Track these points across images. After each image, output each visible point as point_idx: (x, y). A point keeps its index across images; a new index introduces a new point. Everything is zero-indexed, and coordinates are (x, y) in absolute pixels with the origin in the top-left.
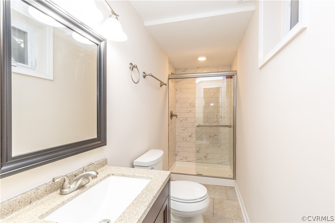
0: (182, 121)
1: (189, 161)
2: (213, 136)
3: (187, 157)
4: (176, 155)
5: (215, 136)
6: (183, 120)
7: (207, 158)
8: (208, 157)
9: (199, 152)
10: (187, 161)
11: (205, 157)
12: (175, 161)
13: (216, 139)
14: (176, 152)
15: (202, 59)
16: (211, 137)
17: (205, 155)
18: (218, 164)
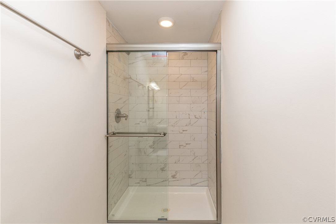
0: (139, 124)
1: (150, 185)
2: (184, 145)
3: (146, 179)
4: (130, 177)
5: (188, 145)
6: (140, 122)
7: (176, 178)
8: (177, 176)
9: (165, 170)
10: (147, 186)
11: (173, 177)
12: (129, 186)
13: (189, 149)
14: (130, 172)
15: (166, 24)
16: (182, 147)
17: (174, 173)
18: (192, 186)
